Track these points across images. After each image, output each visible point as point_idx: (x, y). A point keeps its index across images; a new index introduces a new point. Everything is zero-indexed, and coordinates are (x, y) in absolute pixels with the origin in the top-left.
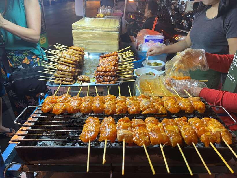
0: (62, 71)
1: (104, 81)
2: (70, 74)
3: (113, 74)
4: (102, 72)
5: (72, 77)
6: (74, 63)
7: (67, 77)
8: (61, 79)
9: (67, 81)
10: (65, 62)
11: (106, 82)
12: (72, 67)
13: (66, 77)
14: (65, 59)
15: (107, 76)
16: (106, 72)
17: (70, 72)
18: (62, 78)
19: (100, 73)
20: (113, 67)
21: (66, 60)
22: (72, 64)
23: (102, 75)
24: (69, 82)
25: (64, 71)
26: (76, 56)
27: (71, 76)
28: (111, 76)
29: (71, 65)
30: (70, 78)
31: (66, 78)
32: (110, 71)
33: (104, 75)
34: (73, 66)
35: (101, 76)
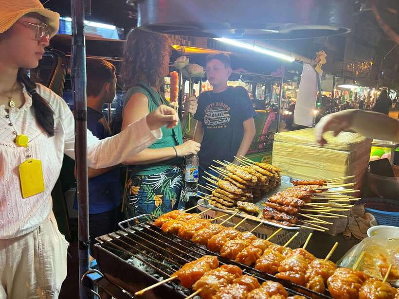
0: (222, 189)
1: (272, 218)
2: (231, 196)
3: (291, 210)
4: (276, 203)
5: (233, 201)
6: (244, 182)
7: (226, 198)
8: (217, 199)
9: (223, 205)
10: (232, 179)
11: (275, 220)
12: (239, 188)
13: (224, 198)
14: (234, 174)
15: (281, 211)
16: (281, 204)
17: (233, 193)
18: (219, 198)
19: (273, 204)
20: (296, 200)
21: (234, 176)
22: (241, 183)
23: (274, 208)
24: (226, 206)
25: (225, 190)
26: (255, 175)
27: (231, 199)
28: (288, 213)
29: (238, 184)
30: (230, 202)
31: (225, 200)
32: (287, 204)
33: (276, 209)
34: (241, 186)
35: (271, 209)
